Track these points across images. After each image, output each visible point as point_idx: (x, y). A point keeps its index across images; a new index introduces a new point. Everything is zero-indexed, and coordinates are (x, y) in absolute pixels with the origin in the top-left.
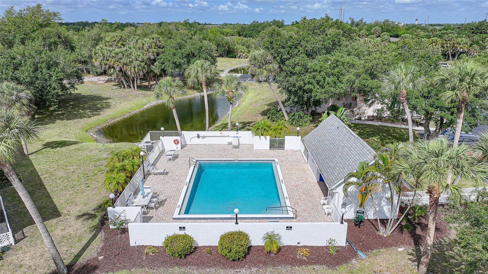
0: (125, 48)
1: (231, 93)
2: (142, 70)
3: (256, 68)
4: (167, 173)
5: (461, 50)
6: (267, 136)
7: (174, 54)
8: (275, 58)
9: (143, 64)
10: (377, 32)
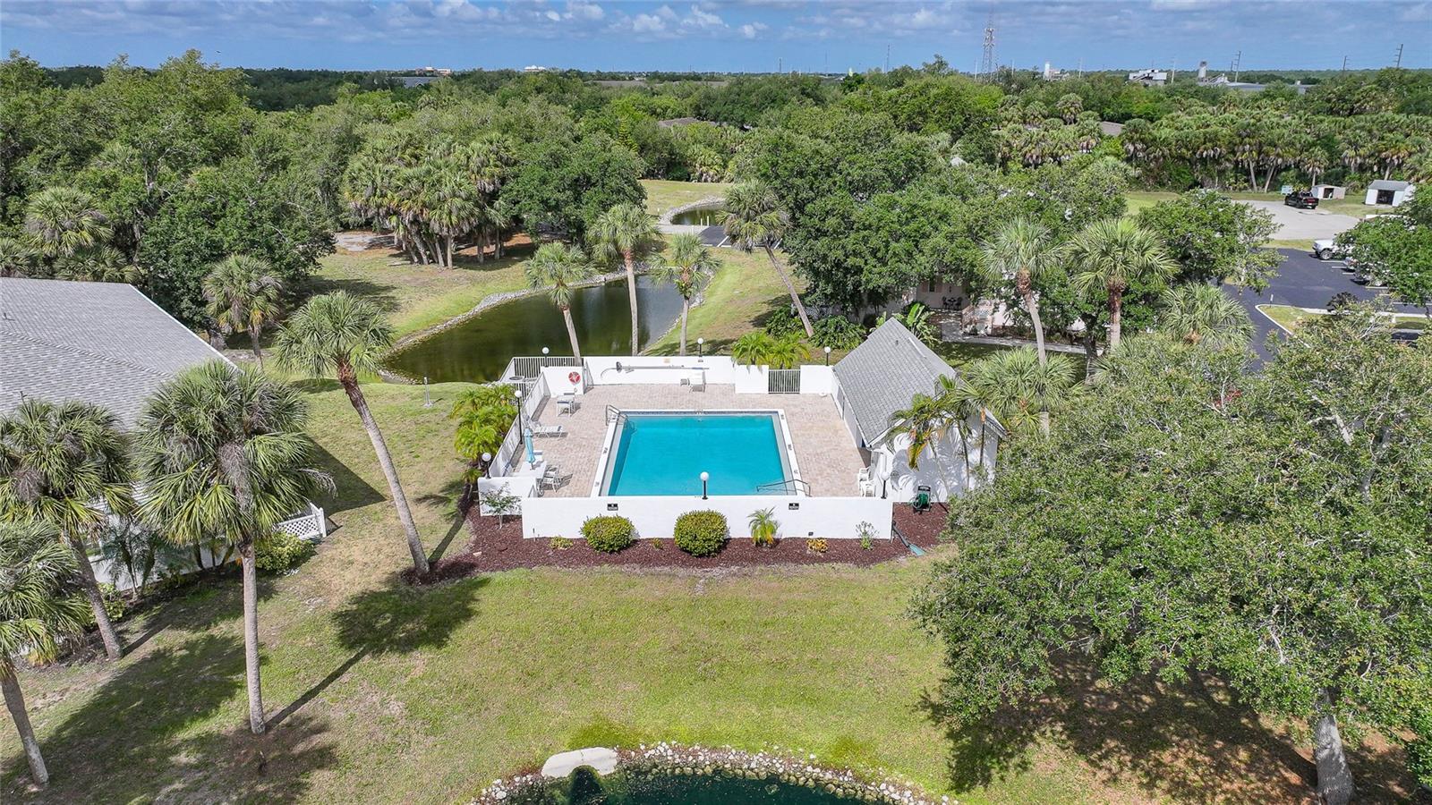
0: (425, 167)
1: (686, 276)
2: (468, 219)
3: (742, 221)
4: (564, 435)
5: (1280, 161)
6: (763, 366)
7: (544, 181)
8: (782, 197)
9: (469, 205)
10: (1072, 109)
